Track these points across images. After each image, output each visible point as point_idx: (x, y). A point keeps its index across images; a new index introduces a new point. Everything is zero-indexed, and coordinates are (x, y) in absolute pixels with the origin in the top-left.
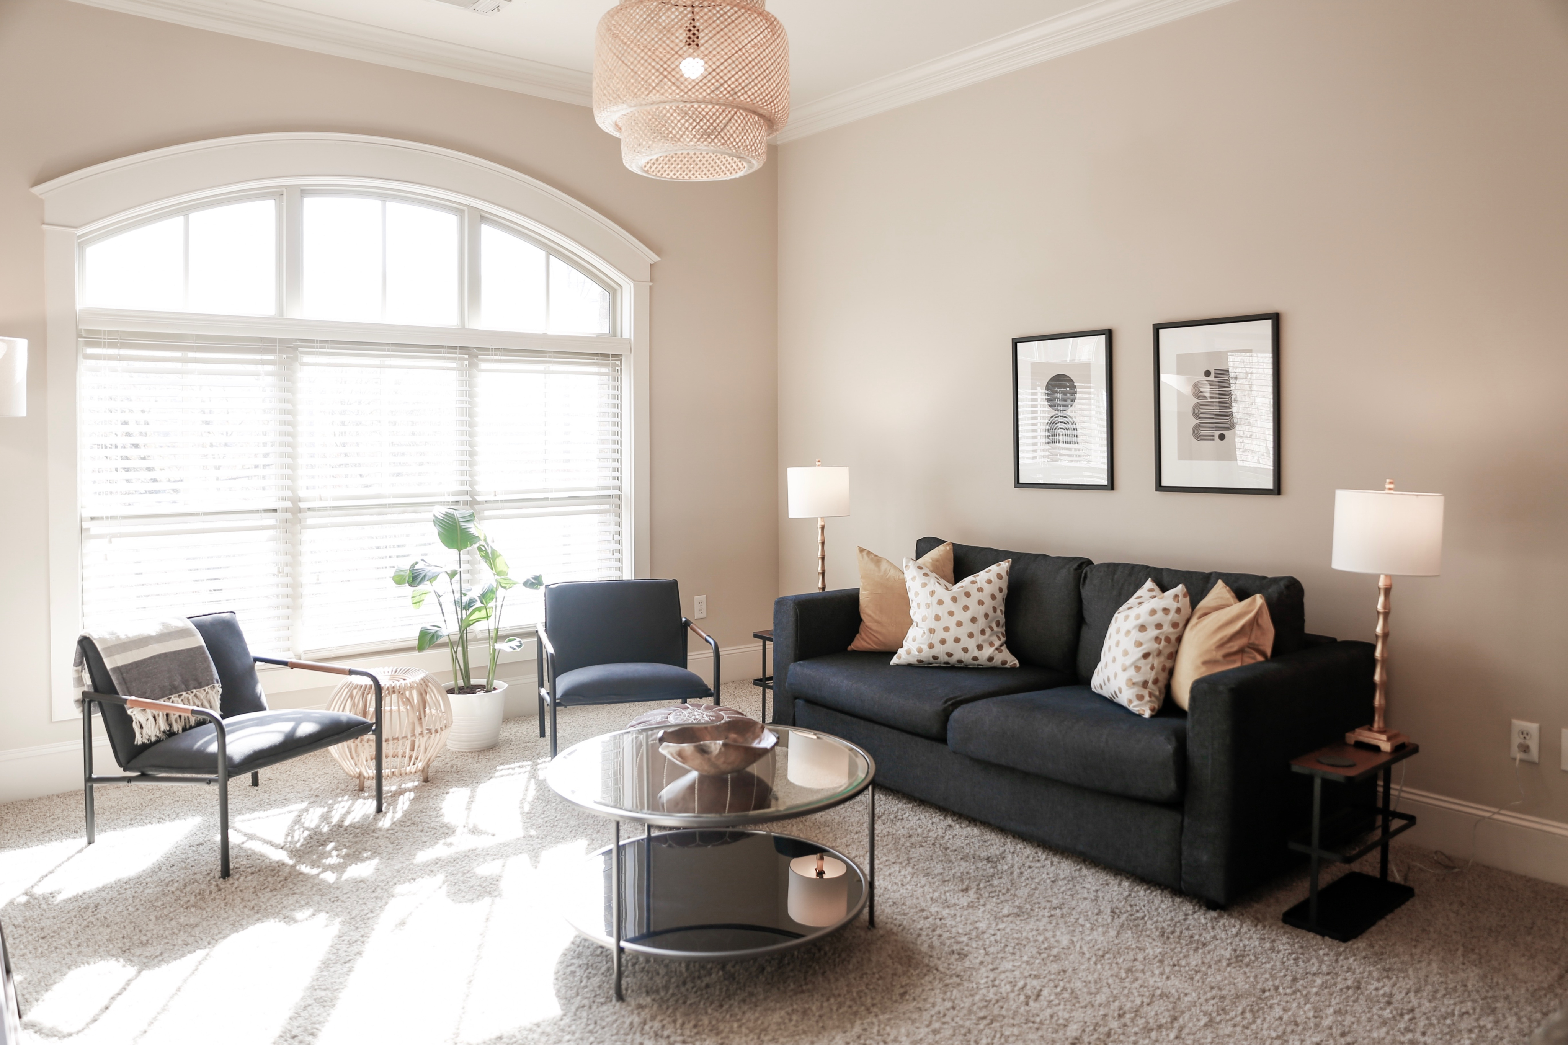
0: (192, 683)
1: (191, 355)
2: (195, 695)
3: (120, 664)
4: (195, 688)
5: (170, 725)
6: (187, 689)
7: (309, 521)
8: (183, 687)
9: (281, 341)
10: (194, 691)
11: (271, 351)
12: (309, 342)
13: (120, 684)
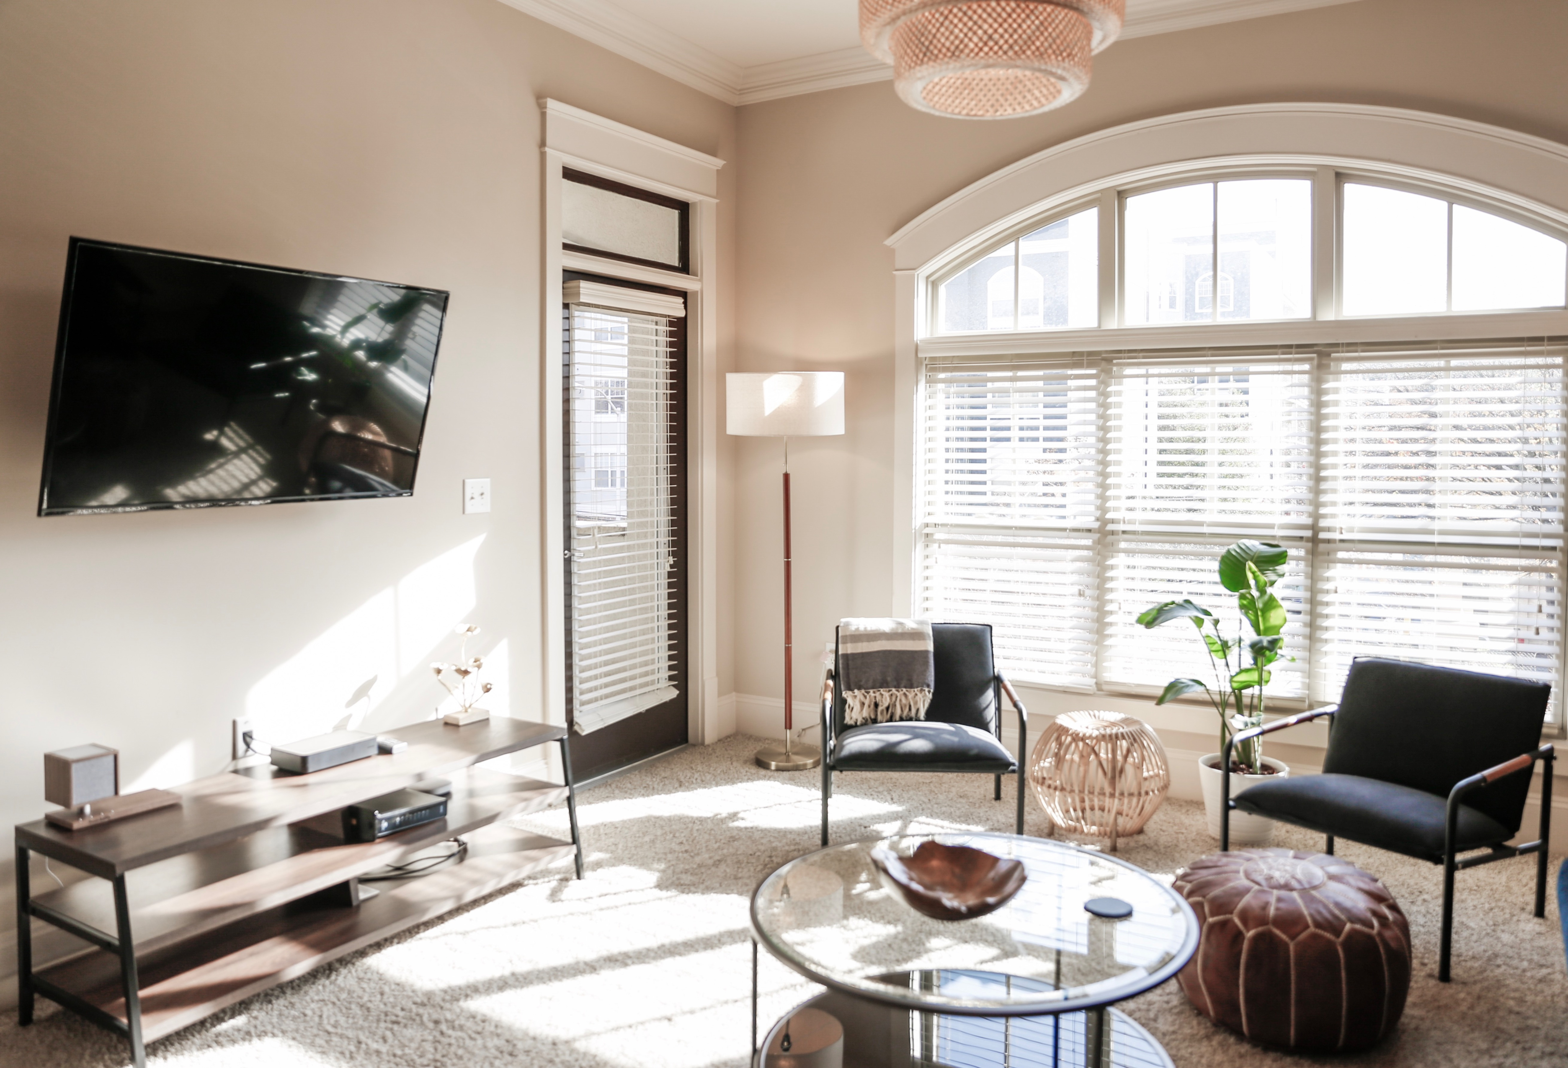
0: (904, 683)
1: (1020, 373)
2: (905, 694)
3: (849, 652)
4: (905, 687)
5: (876, 715)
6: (898, 687)
7: (1123, 545)
8: (895, 683)
9: (1090, 354)
10: (904, 690)
11: (1090, 365)
12: (1132, 353)
13: (843, 668)
